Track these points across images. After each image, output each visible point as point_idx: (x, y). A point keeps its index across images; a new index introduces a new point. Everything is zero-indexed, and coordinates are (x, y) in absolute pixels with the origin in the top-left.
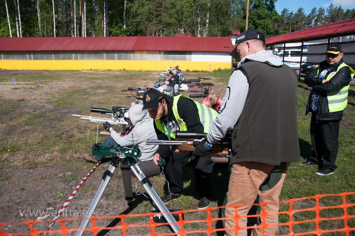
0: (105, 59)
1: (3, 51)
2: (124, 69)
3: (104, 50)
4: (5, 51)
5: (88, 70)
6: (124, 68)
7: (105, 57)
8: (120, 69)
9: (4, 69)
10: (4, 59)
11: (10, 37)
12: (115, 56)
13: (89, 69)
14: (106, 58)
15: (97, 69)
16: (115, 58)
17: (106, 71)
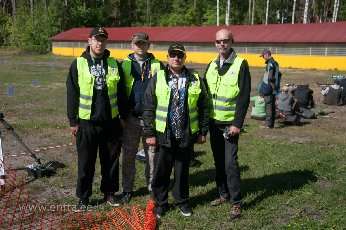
0: (310, 54)
1: (196, 42)
2: (336, 69)
3: (310, 43)
4: (198, 42)
5: (286, 68)
6: (336, 67)
7: (310, 52)
8: (330, 68)
9: (194, 62)
10: (197, 51)
11: (217, 25)
12: (325, 50)
13: (288, 66)
14: (312, 53)
15: (298, 68)
16: (325, 53)
17: (309, 70)
